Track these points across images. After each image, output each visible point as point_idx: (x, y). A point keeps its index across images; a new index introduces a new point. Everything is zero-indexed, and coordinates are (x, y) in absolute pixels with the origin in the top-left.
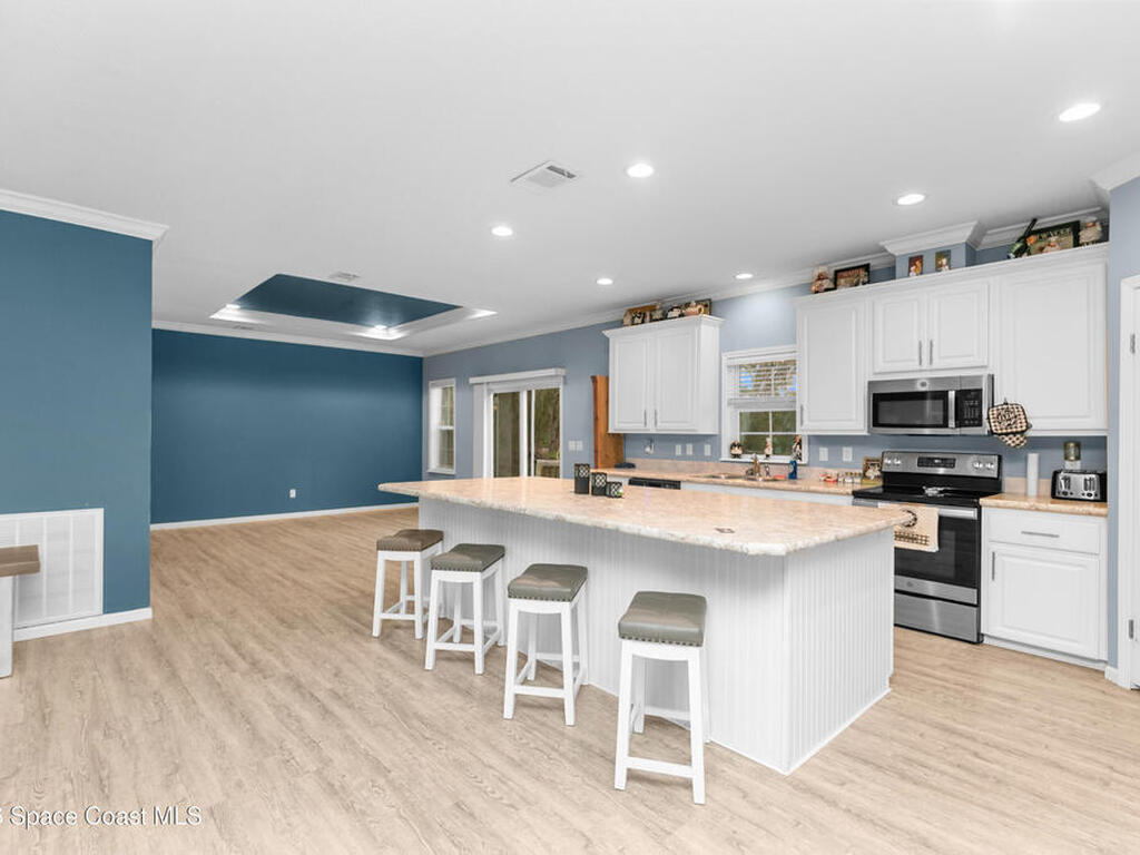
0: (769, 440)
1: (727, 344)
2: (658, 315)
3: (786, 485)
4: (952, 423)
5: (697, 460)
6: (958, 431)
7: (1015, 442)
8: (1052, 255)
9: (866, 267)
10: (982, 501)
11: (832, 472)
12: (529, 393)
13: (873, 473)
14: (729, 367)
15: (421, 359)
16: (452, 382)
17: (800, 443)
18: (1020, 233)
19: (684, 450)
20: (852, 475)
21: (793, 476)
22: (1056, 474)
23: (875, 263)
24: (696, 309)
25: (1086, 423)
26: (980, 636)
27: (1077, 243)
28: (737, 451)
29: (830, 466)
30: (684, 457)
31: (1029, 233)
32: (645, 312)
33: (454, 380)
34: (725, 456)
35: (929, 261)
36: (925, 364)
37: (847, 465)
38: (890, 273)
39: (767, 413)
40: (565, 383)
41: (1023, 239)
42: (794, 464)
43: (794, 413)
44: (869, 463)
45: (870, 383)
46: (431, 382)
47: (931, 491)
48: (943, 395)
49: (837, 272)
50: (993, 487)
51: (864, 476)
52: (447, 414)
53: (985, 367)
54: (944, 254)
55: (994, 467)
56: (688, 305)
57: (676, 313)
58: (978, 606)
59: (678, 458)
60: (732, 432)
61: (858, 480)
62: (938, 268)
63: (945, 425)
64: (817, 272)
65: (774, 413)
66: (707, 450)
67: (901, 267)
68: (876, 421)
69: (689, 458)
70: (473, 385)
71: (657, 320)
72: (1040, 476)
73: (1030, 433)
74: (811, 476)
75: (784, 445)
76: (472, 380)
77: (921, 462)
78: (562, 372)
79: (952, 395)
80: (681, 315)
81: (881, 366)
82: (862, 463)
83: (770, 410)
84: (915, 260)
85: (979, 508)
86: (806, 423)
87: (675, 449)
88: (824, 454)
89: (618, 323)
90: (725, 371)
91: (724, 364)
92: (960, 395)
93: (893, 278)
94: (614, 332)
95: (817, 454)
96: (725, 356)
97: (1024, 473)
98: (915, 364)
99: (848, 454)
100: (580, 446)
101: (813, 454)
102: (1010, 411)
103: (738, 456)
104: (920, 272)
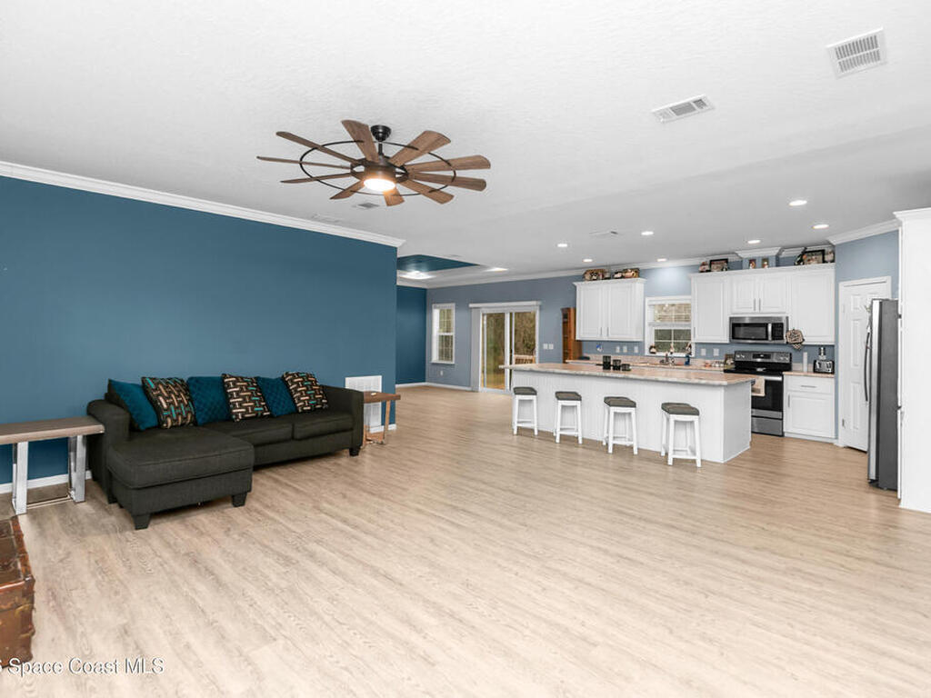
0: (672, 345)
1: (648, 293)
2: (607, 276)
3: (684, 367)
4: (770, 338)
5: (628, 355)
6: (773, 342)
7: (799, 345)
8: (814, 265)
9: (726, 260)
10: (784, 373)
11: (708, 361)
12: (511, 314)
13: (730, 361)
14: (650, 305)
15: (425, 290)
16: (452, 306)
17: (690, 346)
18: (800, 252)
19: (621, 349)
20: (719, 363)
21: (687, 363)
22: (815, 361)
23: (731, 258)
24: (632, 274)
25: (829, 340)
26: (783, 433)
27: (824, 262)
28: (653, 350)
29: (708, 358)
30: (621, 353)
31: (804, 253)
32: (598, 274)
33: (454, 305)
34: (647, 353)
35: (759, 262)
36: (757, 310)
37: (716, 357)
38: (741, 267)
39: (670, 330)
40: (541, 309)
41: (801, 255)
42: (687, 357)
43: (689, 331)
44: (728, 357)
45: (731, 319)
46: (433, 305)
47: (759, 370)
48: (766, 325)
49: (711, 261)
50: (788, 367)
51: (725, 363)
52: (446, 325)
53: (784, 313)
54: (765, 260)
55: (788, 359)
56: (626, 271)
57: (619, 275)
58: (782, 419)
59: (617, 353)
60: (650, 340)
61: (722, 365)
62: (763, 266)
63: (767, 339)
64: (702, 262)
65: (675, 330)
66: (636, 350)
67: (746, 263)
68: (734, 336)
69: (625, 354)
70: (471, 308)
71: (606, 279)
72: (809, 362)
73: (804, 343)
74: (697, 363)
75: (680, 348)
76: (471, 305)
77: (755, 356)
78: (539, 303)
79: (770, 325)
80: (622, 277)
81: (735, 310)
82: (724, 357)
83: (673, 328)
84: (752, 261)
85: (782, 376)
86: (697, 336)
87: (615, 349)
88: (703, 352)
89: (582, 278)
90: (647, 307)
91: (646, 304)
92: (774, 326)
93: (741, 269)
94: (580, 283)
95: (700, 352)
96: (647, 300)
97: (801, 361)
98: (752, 310)
99: (716, 352)
100: (551, 347)
101: (698, 352)
102: (795, 333)
103: (654, 353)
104: (755, 268)
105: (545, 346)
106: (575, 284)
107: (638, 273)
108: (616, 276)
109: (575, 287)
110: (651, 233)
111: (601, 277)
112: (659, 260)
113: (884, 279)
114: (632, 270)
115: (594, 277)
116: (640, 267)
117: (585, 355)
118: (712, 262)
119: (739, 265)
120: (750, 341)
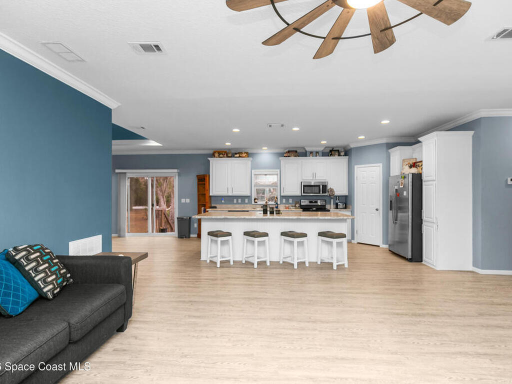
1: (253, 167)
2: (230, 155)
4: (321, 192)
5: (243, 204)
6: (323, 194)
7: (332, 196)
11: (287, 205)
12: (153, 178)
13: (298, 205)
19: (237, 201)
20: (293, 206)
21: (277, 207)
22: (337, 204)
23: (299, 151)
24: (245, 155)
25: (345, 192)
30: (237, 203)
32: (223, 153)
34: (253, 203)
35: (314, 154)
36: (314, 178)
37: (291, 204)
38: (305, 155)
40: (179, 175)
41: (331, 152)
44: (296, 203)
45: (302, 182)
48: (319, 186)
51: (295, 206)
53: (326, 180)
54: (317, 152)
55: (325, 203)
56: (241, 153)
57: (238, 155)
59: (235, 204)
61: (294, 208)
62: (316, 156)
63: (320, 193)
66: (247, 201)
67: (308, 154)
68: (304, 192)
69: (240, 203)
70: (118, 173)
71: (230, 157)
72: (333, 204)
76: (118, 171)
77: (310, 202)
78: (178, 171)
79: (321, 186)
80: (239, 157)
81: (304, 178)
82: (294, 203)
84: (311, 152)
87: (233, 201)
88: (284, 201)
89: (213, 155)
90: (253, 175)
91: (253, 173)
92: (323, 186)
93: (306, 156)
94: (211, 158)
95: (282, 201)
96: (253, 171)
97: (330, 204)
98: (312, 178)
99: (291, 201)
100: (188, 201)
101: (281, 201)
102: (332, 190)
103: (256, 202)
104: (312, 156)
105: (183, 201)
106: (209, 159)
107: (248, 155)
108: (236, 156)
109: (209, 161)
110: (298, 129)
111: (225, 155)
112: (264, 148)
113: (379, 164)
114: (245, 153)
115: (221, 156)
116: (250, 151)
117: (213, 205)
118: (289, 152)
119: (304, 154)
120: (312, 194)
